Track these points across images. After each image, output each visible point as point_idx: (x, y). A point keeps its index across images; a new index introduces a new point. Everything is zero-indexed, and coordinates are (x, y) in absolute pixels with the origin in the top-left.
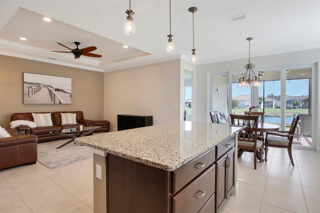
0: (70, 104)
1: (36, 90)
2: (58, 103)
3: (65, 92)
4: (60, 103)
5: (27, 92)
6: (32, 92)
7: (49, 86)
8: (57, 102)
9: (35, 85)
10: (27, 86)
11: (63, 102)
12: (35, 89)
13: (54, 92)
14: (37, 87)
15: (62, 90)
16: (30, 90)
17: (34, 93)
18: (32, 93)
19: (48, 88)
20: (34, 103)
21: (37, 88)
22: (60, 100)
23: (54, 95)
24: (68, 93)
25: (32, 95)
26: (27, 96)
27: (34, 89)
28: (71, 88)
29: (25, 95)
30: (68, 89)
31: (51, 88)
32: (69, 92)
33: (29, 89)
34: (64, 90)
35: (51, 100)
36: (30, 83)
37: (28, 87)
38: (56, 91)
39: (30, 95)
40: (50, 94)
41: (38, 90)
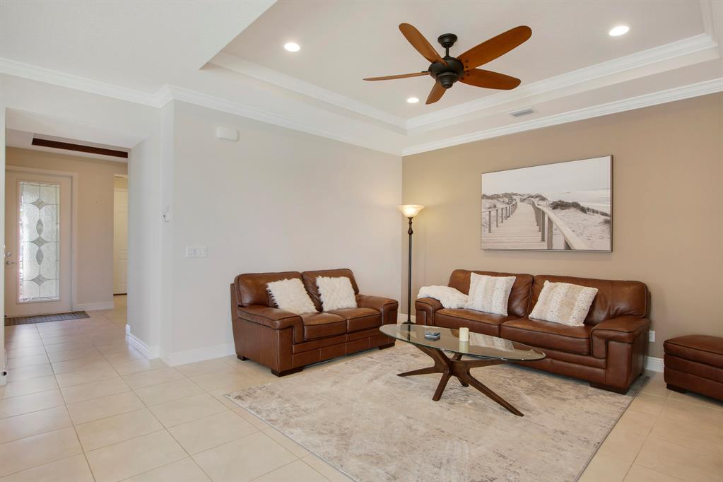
0: (607, 252)
1: (504, 211)
2: (562, 247)
3: (584, 210)
4: (568, 247)
5: (488, 218)
6: (497, 219)
7: (537, 197)
8: (558, 244)
9: (501, 200)
10: (488, 206)
11: (577, 244)
12: (502, 209)
13: (549, 213)
14: (508, 204)
15: (576, 205)
16: (493, 213)
17: (500, 220)
18: (497, 222)
19: (533, 204)
20: (501, 246)
21: (508, 208)
22: (568, 236)
23: (550, 221)
24: (594, 211)
25: (497, 226)
26: (487, 230)
27: (500, 211)
29: (483, 228)
31: (541, 202)
32: (599, 210)
33: (490, 212)
34: (582, 204)
35: (540, 239)
36: (492, 197)
37: (489, 208)
38: (554, 208)
39: (492, 228)
40: (537, 220)
41: (508, 212)
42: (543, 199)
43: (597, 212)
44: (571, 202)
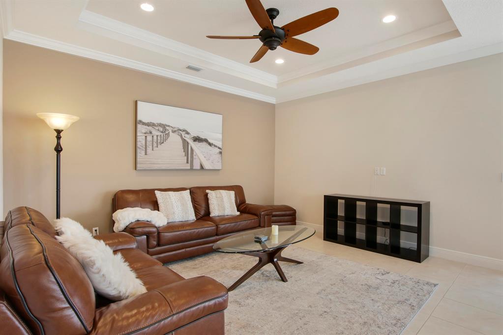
0: (219, 170)
1: (159, 138)
2: (199, 168)
3: (210, 144)
4: (202, 167)
5: (144, 142)
6: (153, 144)
7: (184, 131)
8: (197, 166)
9: (157, 128)
10: (144, 131)
11: (207, 166)
12: (157, 136)
13: (192, 144)
14: (162, 132)
15: (206, 141)
16: (149, 138)
17: (155, 145)
18: (153, 146)
19: (181, 136)
20: (156, 167)
21: (162, 136)
22: (202, 161)
23: (192, 149)
24: (215, 146)
25: (153, 150)
26: (143, 152)
27: (155, 137)
28: (220, 136)
29: (138, 151)
30: (216, 137)
31: (186, 135)
33: (146, 137)
34: (210, 141)
35: (186, 161)
36: (148, 124)
37: (145, 133)
38: (194, 141)
39: (148, 151)
40: (184, 148)
41: (162, 139)
42: (188, 133)
43: (216, 147)
44: (203, 138)
